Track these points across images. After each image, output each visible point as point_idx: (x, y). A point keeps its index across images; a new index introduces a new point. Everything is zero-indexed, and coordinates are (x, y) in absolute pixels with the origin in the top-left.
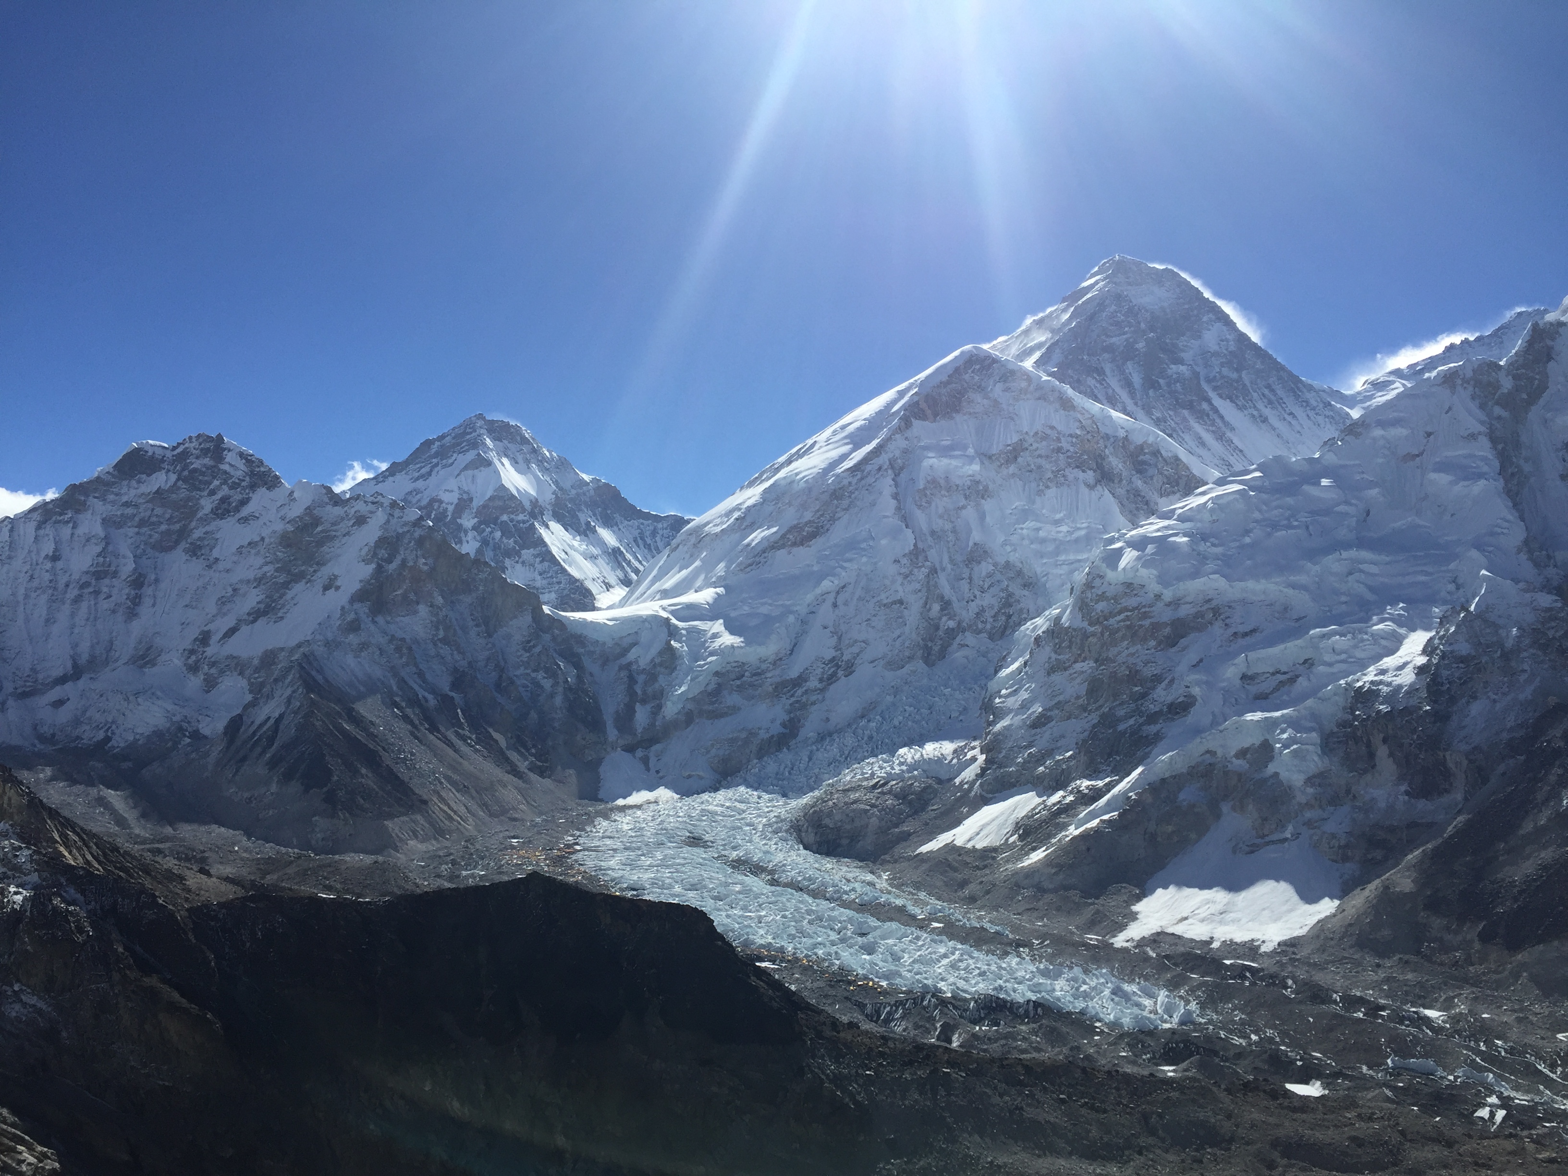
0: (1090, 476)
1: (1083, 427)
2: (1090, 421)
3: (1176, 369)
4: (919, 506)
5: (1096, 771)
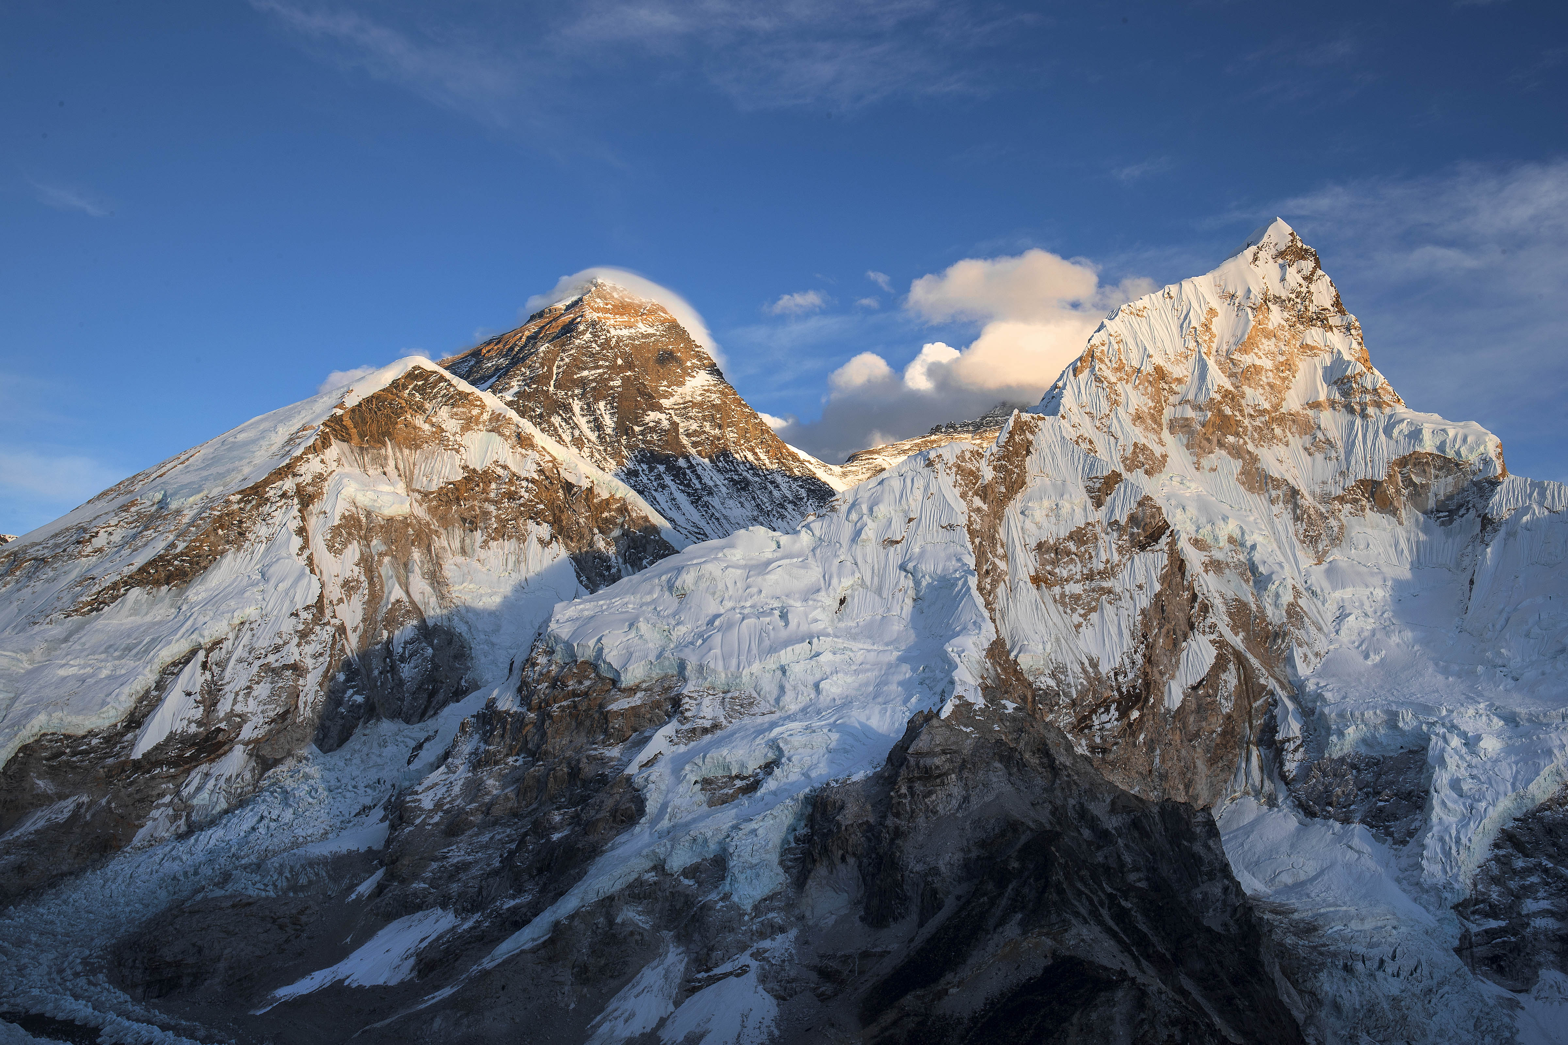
0: (545, 531)
1: (541, 471)
2: (551, 465)
3: (652, 416)
4: (330, 548)
5: (520, 891)
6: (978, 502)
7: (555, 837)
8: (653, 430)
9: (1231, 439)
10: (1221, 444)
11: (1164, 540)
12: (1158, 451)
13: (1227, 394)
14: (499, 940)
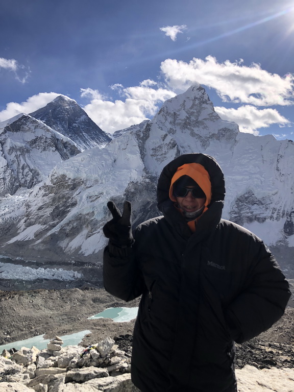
1: (52, 137)
2: (54, 135)
3: (74, 124)
4: (9, 154)
5: (54, 220)
6: (140, 141)
7: (60, 209)
8: (75, 127)
9: (188, 126)
10: (187, 128)
11: (176, 147)
12: (175, 129)
13: (187, 118)
14: (50, 230)
